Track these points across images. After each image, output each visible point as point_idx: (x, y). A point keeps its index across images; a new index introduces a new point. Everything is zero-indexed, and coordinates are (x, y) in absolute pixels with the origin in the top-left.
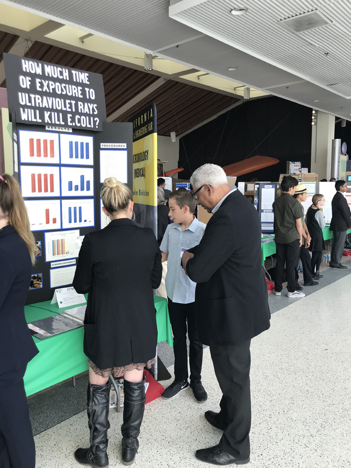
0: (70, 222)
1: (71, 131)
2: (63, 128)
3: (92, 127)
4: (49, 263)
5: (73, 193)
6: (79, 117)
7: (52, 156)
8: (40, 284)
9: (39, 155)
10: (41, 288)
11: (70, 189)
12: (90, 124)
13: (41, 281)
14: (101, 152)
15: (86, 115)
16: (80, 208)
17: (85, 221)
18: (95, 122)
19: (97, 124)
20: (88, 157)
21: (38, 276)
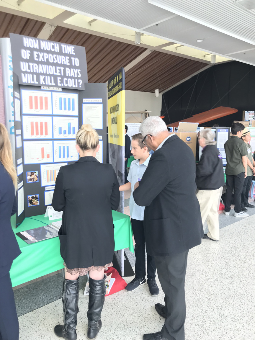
0: (60, 157)
1: (60, 89)
2: (55, 88)
3: (77, 86)
4: (44, 187)
5: (62, 136)
6: (67, 80)
7: (46, 108)
8: (37, 202)
9: (36, 108)
10: (38, 206)
11: (60, 133)
12: (75, 84)
13: (38, 200)
14: (84, 105)
15: (71, 78)
16: (68, 147)
17: (72, 157)
18: (79, 83)
19: (80, 84)
20: (73, 109)
21: (36, 197)
